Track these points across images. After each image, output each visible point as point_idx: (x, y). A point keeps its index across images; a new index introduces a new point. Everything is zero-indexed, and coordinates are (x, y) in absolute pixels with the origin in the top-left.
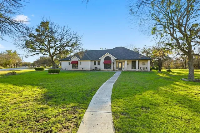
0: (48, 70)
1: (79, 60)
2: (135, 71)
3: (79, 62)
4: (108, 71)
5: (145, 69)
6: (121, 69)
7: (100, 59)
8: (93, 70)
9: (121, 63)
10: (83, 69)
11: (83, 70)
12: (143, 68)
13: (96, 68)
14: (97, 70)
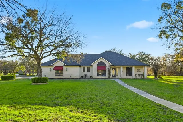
0: (31, 78)
1: (64, 65)
2: (131, 78)
3: (65, 68)
4: (102, 78)
5: (141, 76)
6: (115, 76)
7: (91, 64)
8: (82, 77)
9: (115, 69)
10: (70, 76)
11: (70, 78)
12: (139, 75)
13: (86, 75)
14: (87, 78)
